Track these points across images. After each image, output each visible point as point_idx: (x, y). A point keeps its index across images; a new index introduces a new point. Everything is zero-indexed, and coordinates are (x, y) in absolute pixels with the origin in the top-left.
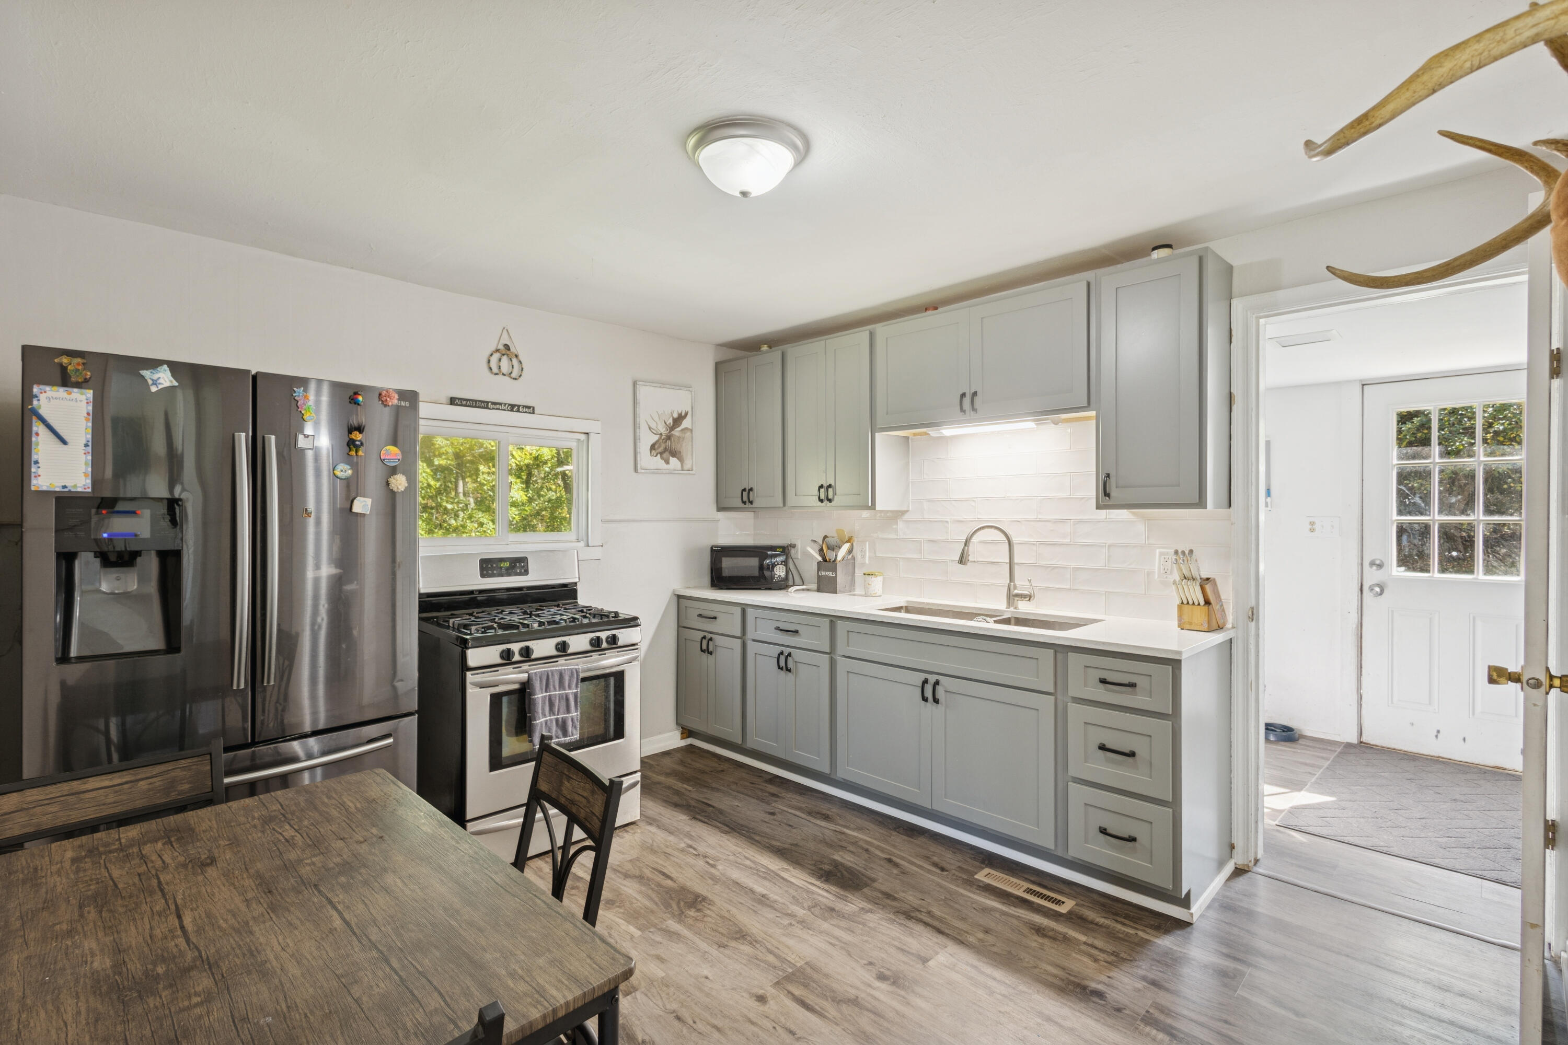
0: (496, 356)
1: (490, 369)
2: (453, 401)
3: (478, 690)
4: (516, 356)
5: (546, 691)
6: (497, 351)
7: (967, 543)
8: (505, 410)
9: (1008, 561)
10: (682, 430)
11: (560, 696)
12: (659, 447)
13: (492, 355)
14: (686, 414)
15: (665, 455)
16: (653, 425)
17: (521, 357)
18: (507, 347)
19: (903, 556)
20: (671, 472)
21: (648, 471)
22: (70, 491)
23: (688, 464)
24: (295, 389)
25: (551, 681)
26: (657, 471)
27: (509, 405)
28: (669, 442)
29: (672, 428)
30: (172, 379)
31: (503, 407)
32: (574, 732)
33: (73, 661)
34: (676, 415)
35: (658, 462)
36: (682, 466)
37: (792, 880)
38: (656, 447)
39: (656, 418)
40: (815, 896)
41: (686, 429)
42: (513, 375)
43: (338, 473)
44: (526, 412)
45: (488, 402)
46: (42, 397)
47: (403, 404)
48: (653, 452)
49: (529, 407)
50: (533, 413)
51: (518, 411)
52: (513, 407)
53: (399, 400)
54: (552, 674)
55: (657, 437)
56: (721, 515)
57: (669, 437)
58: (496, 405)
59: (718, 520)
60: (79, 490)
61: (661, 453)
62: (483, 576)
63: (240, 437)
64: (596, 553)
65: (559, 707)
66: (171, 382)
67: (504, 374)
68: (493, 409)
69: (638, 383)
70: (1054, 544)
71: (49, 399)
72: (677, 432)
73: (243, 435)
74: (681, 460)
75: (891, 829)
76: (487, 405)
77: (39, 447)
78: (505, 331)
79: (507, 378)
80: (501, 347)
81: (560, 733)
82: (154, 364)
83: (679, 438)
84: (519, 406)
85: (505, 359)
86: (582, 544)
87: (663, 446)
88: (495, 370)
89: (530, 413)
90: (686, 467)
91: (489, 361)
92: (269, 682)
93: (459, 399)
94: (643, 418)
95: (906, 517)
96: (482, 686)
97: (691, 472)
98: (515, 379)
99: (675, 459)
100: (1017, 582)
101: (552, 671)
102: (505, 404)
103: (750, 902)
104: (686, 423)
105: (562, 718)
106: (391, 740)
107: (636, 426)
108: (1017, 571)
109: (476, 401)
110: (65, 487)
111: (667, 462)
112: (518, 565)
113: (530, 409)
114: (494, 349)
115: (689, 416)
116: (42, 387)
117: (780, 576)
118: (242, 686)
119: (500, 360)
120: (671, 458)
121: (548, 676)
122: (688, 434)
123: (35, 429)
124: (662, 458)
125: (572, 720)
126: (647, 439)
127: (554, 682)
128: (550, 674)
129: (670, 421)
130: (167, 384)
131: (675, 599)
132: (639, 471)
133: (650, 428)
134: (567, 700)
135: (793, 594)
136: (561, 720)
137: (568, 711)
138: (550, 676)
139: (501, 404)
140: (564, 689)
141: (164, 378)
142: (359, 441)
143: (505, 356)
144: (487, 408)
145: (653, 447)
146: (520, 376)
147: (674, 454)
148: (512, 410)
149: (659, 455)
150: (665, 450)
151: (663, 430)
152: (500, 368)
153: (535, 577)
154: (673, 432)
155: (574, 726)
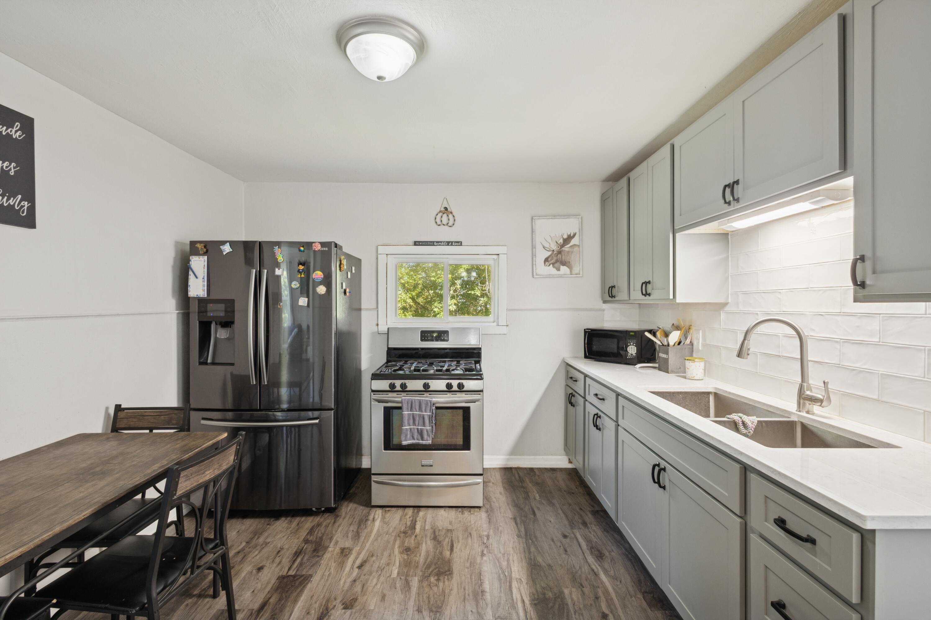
0: (440, 214)
1: (436, 222)
2: (416, 243)
3: (377, 403)
4: (451, 213)
5: (411, 411)
6: (440, 211)
7: (747, 333)
8: (444, 245)
9: (799, 357)
10: (571, 246)
11: (419, 415)
12: (552, 259)
13: (437, 215)
14: (575, 235)
15: (556, 265)
16: (547, 245)
17: (454, 214)
18: (446, 209)
19: (724, 346)
20: (560, 276)
21: (542, 276)
22: (199, 297)
23: (576, 269)
24: (274, 247)
25: (413, 405)
26: (550, 276)
27: (446, 242)
28: (560, 256)
29: (563, 246)
30: (230, 248)
31: (443, 244)
32: (428, 438)
33: (209, 364)
34: (565, 236)
35: (551, 270)
36: (571, 271)
37: (515, 591)
38: (549, 259)
39: (550, 241)
40: (513, 612)
41: (575, 245)
42: (450, 224)
43: (293, 286)
44: (457, 245)
45: (434, 242)
46: (192, 260)
47: (325, 249)
48: (547, 263)
49: (458, 242)
50: (461, 245)
51: (452, 245)
52: (449, 243)
53: (322, 247)
54: (415, 401)
55: (550, 253)
56: (605, 306)
57: (560, 252)
58: (439, 243)
59: (604, 310)
60: (201, 296)
61: (553, 264)
62: (422, 340)
63: (253, 271)
64: (504, 330)
65: (419, 421)
66: (229, 250)
67: (444, 225)
68: (437, 245)
69: (534, 218)
70: (860, 343)
71: (194, 261)
72: (566, 248)
73: (254, 270)
74: (570, 267)
75: (640, 591)
76: (434, 243)
77: (191, 280)
78: (445, 199)
79: (446, 227)
80: (443, 209)
81: (419, 437)
82: (224, 243)
83: (568, 252)
84: (452, 242)
85: (445, 216)
86: (495, 324)
87: (555, 258)
88: (439, 223)
89: (459, 245)
90: (574, 272)
91: (436, 219)
92: (264, 383)
93: (418, 242)
94: (539, 240)
95: (727, 308)
96: (379, 401)
97: (578, 275)
98: (450, 226)
99: (565, 267)
100: (811, 382)
101: (414, 399)
102: (444, 242)
103: (470, 591)
104: (574, 242)
105: (421, 429)
106: (317, 421)
107: (533, 247)
108: (811, 369)
109: (427, 242)
110: (197, 295)
111: (558, 269)
112: (442, 335)
113: (459, 243)
114: (438, 211)
115: (577, 237)
116: (192, 256)
117: (632, 355)
118: (255, 383)
119: (442, 217)
120: (561, 266)
121: (412, 402)
122: (576, 249)
123: (190, 273)
124: (554, 267)
125: (427, 431)
126: (542, 255)
127: (415, 406)
128: (413, 401)
129: (561, 241)
130: (228, 251)
131: (564, 365)
132: (535, 276)
133: (544, 247)
134: (424, 418)
135: (638, 370)
136: (420, 430)
137: (424, 425)
138: (413, 402)
139: (441, 242)
140: (422, 411)
141: (227, 249)
142: (301, 270)
143: (445, 214)
144: (434, 245)
145: (546, 260)
146: (454, 224)
147: (564, 263)
148: (448, 245)
149: (551, 265)
150: (557, 261)
151: (554, 247)
152: (441, 221)
153: (452, 343)
154: (563, 249)
155: (428, 435)
